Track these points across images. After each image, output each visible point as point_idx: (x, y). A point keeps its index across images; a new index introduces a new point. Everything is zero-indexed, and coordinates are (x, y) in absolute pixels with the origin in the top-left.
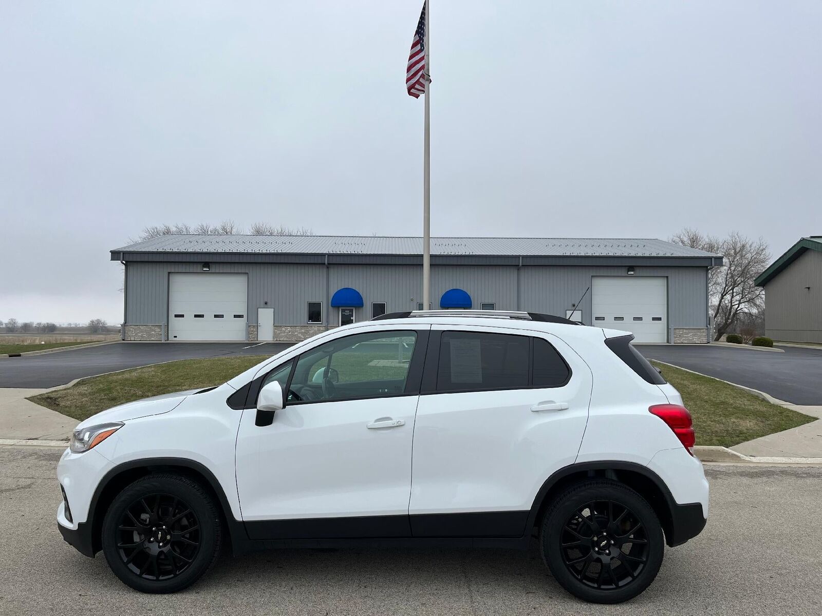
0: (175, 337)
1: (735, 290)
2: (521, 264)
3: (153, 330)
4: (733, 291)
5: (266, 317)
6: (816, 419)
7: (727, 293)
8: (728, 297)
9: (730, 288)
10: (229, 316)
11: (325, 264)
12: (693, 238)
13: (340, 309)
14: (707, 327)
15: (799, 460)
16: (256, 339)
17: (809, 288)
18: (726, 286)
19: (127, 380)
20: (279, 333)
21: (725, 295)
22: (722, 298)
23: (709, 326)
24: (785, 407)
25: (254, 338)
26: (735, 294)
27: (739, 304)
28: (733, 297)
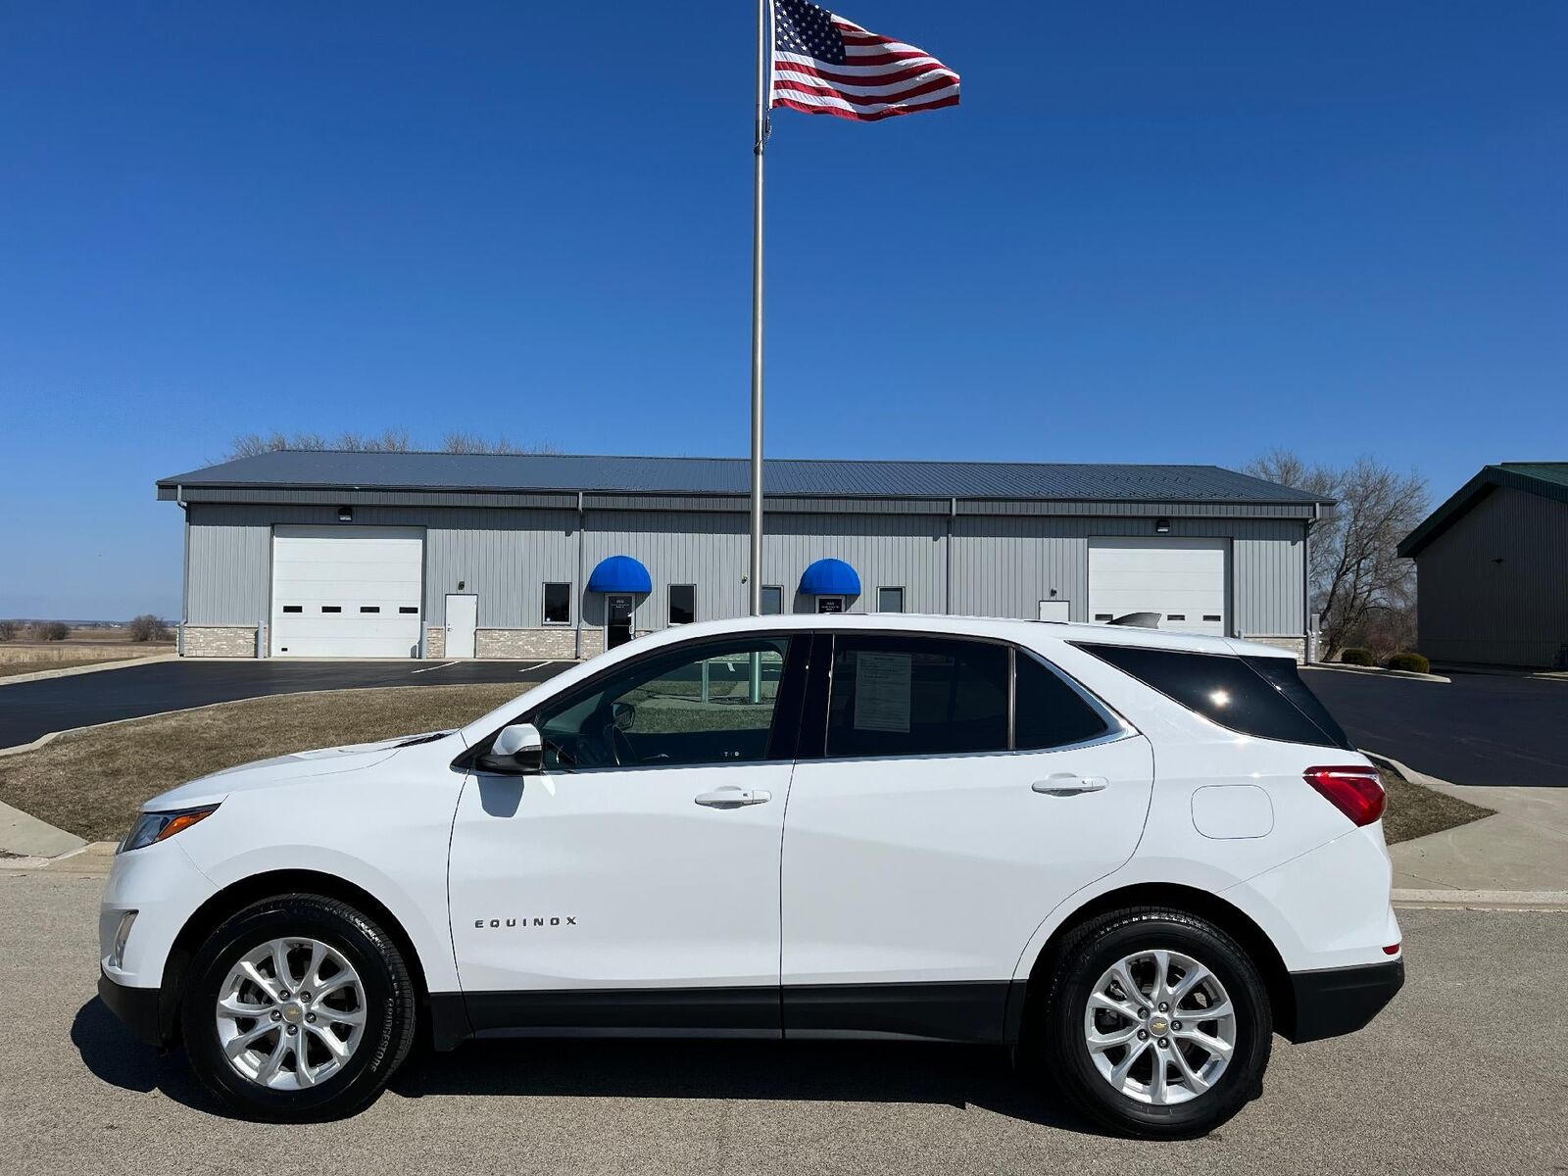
0: (285, 650)
1: (1362, 565)
2: (954, 512)
3: (240, 637)
4: (1358, 567)
5: (461, 612)
6: (1492, 813)
7: (1348, 570)
8: (1350, 577)
9: (1354, 561)
10: (390, 610)
11: (577, 509)
12: (1285, 466)
13: (607, 597)
14: (1306, 633)
15: (1445, 895)
16: (442, 654)
17: (1499, 561)
18: (1346, 557)
19: (154, 734)
20: (487, 644)
21: (1344, 574)
22: (1339, 577)
23: (1308, 631)
24: (1434, 789)
25: (439, 652)
26: (1362, 572)
27: (1370, 591)
28: (1358, 576)
